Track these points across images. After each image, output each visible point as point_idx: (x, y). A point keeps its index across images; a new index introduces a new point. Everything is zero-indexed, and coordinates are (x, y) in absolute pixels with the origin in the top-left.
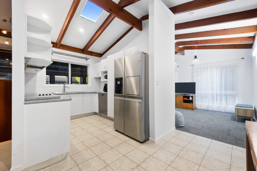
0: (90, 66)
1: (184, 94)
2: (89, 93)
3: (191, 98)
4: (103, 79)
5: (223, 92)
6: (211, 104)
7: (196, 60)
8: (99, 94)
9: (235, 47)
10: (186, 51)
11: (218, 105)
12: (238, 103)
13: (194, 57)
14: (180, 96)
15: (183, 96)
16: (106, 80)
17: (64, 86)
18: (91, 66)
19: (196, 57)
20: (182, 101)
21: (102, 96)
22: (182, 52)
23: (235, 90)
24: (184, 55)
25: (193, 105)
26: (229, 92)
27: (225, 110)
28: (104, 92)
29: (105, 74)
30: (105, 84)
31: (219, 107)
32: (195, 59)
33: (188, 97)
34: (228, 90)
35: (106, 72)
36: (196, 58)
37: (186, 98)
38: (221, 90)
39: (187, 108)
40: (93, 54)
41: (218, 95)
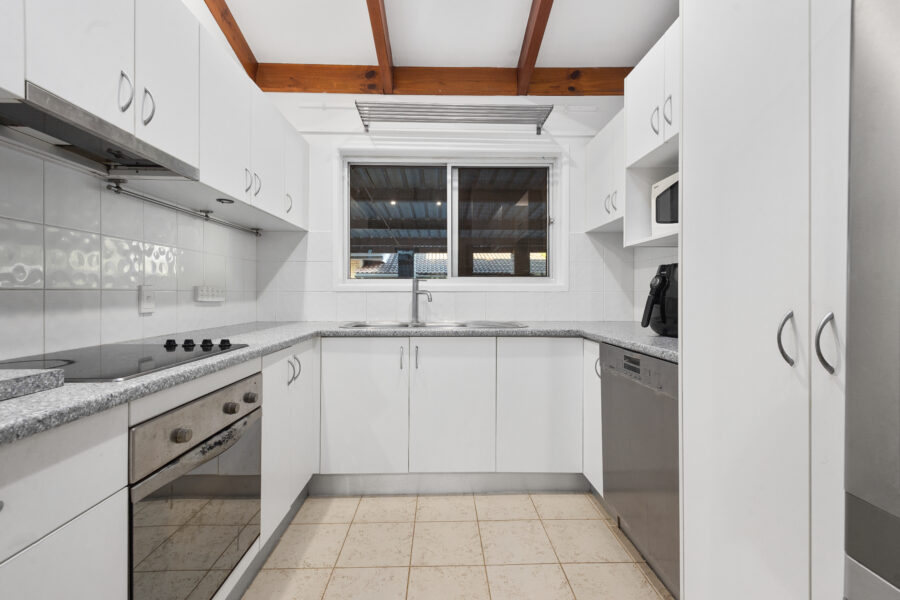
0: (565, 159)
2: (534, 335)
4: (642, 229)
8: (607, 348)
16: (665, 230)
17: (416, 287)
18: (571, 163)
21: (626, 375)
28: (645, 339)
29: (664, 184)
30: (663, 268)
35: (671, 165)
40: (583, 82)
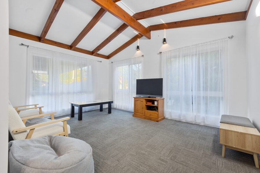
1: (148, 96)
3: (156, 103)
5: (202, 93)
6: (184, 112)
7: (165, 46)
9: (219, 19)
10: (152, 33)
11: (195, 114)
12: (224, 114)
13: (162, 40)
14: (142, 100)
15: (146, 99)
19: (165, 40)
20: (144, 107)
22: (147, 35)
23: (219, 91)
24: (150, 39)
25: (158, 115)
26: (210, 94)
27: (205, 122)
31: (195, 116)
32: (164, 44)
33: (153, 102)
34: (209, 90)
36: (165, 42)
37: (149, 103)
38: (199, 90)
39: (150, 119)
41: (193, 98)
